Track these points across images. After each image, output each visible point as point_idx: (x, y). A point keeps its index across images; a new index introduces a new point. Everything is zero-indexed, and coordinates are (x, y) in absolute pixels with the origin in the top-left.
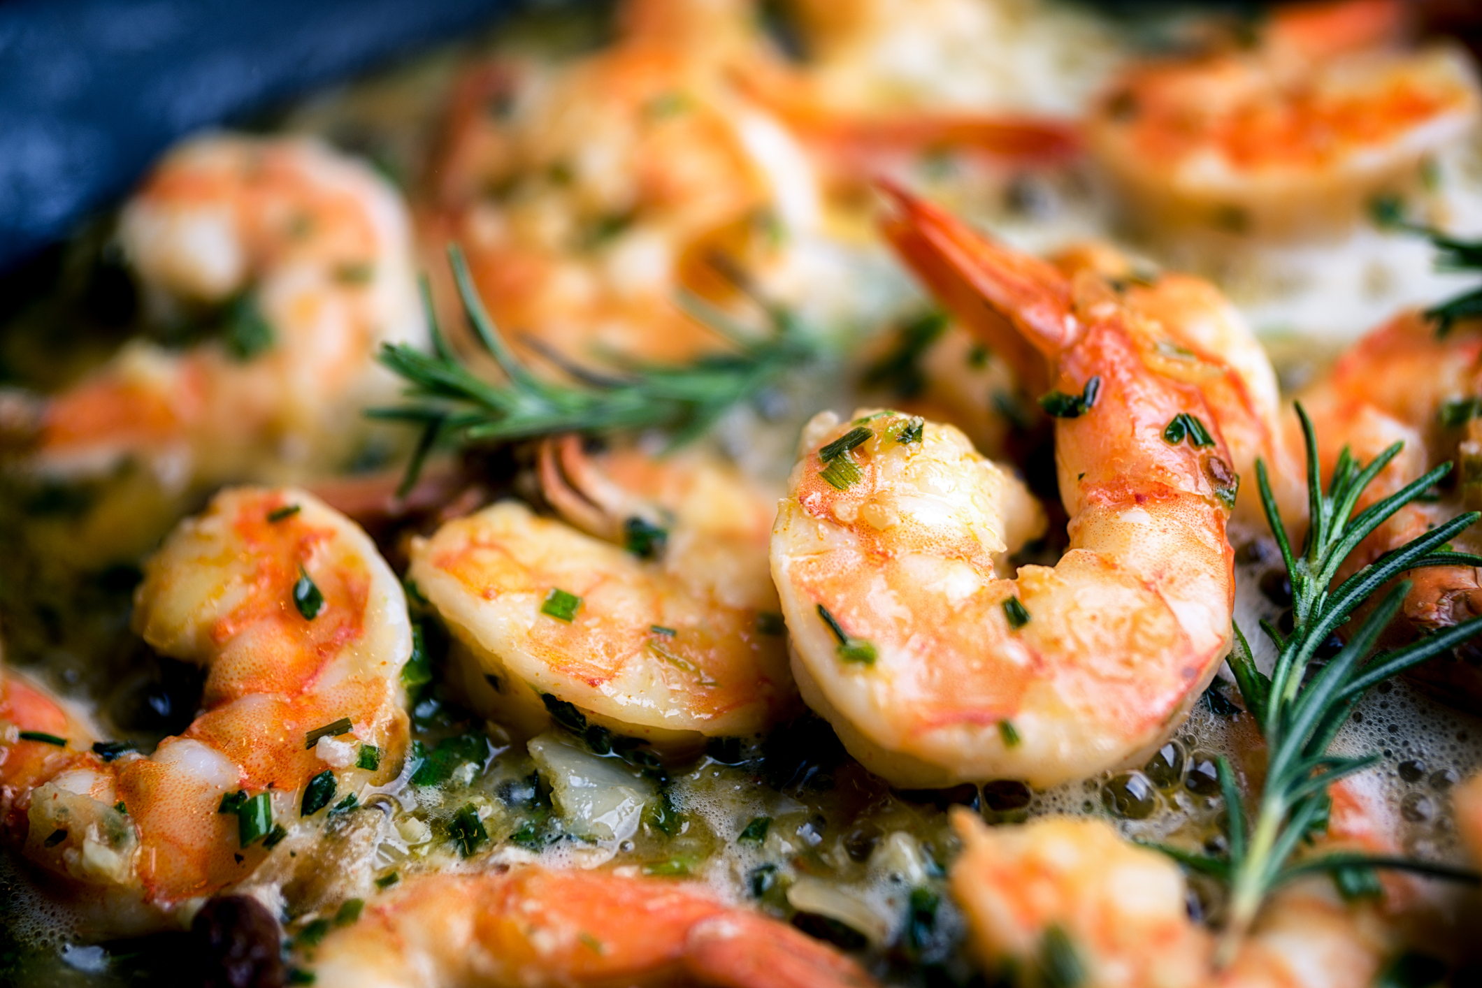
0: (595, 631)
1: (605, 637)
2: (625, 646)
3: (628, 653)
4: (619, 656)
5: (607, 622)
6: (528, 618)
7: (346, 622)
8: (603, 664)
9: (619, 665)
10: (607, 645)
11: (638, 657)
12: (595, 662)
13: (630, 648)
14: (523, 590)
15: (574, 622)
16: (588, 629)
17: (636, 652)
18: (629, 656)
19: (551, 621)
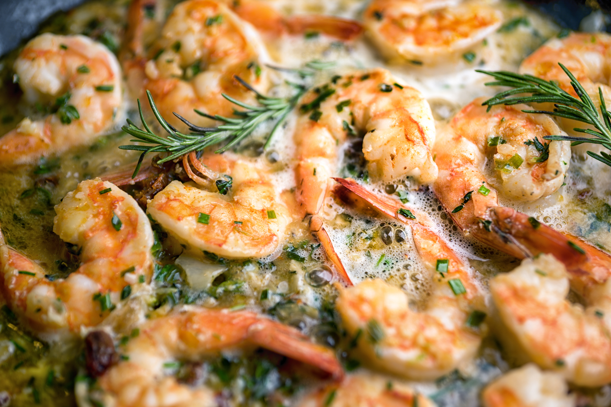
0: (216, 227)
1: (220, 229)
2: (227, 230)
3: (228, 232)
4: (226, 234)
5: (220, 223)
6: (194, 225)
7: (131, 232)
8: (221, 238)
9: (227, 237)
10: (222, 231)
11: (232, 234)
12: (219, 238)
13: (229, 230)
14: (190, 215)
15: (209, 224)
16: (214, 226)
17: (231, 232)
18: (229, 234)
19: (201, 225)
